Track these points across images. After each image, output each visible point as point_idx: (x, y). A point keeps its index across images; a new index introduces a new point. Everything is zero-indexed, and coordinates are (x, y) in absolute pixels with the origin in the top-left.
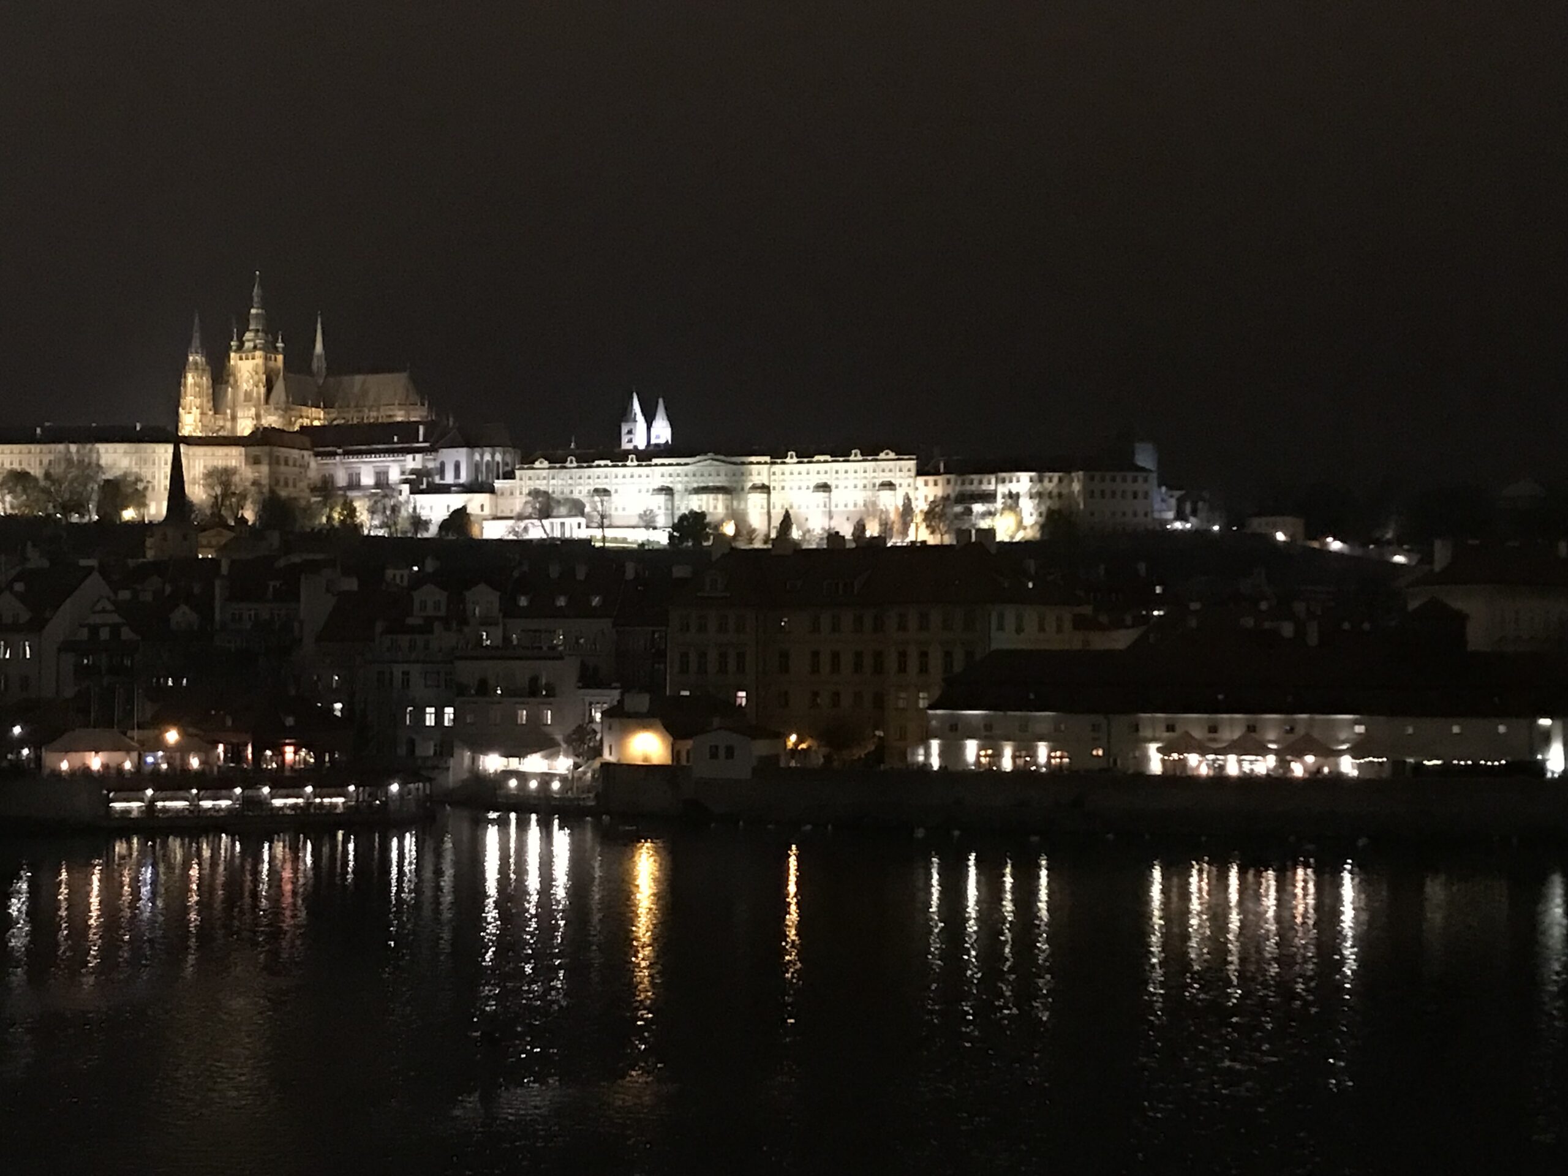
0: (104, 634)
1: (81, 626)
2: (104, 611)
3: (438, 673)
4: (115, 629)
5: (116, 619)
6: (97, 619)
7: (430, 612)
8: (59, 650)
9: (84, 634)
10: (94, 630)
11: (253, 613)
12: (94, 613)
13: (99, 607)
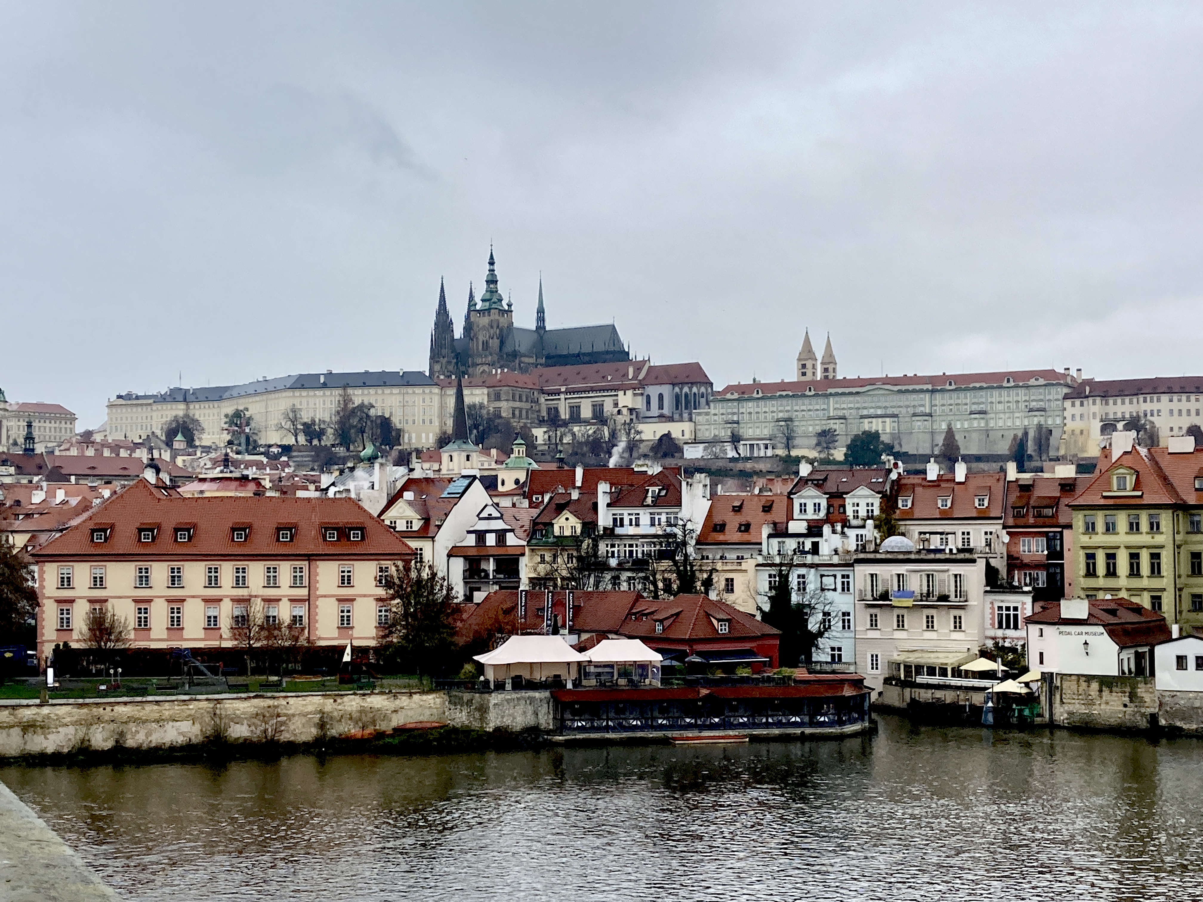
0: (491, 540)
1: (469, 532)
2: (490, 518)
3: (835, 576)
4: (501, 535)
5: (499, 525)
6: (482, 526)
7: (810, 515)
8: (449, 556)
9: (471, 541)
10: (481, 535)
11: (633, 517)
12: (480, 519)
13: (484, 514)
